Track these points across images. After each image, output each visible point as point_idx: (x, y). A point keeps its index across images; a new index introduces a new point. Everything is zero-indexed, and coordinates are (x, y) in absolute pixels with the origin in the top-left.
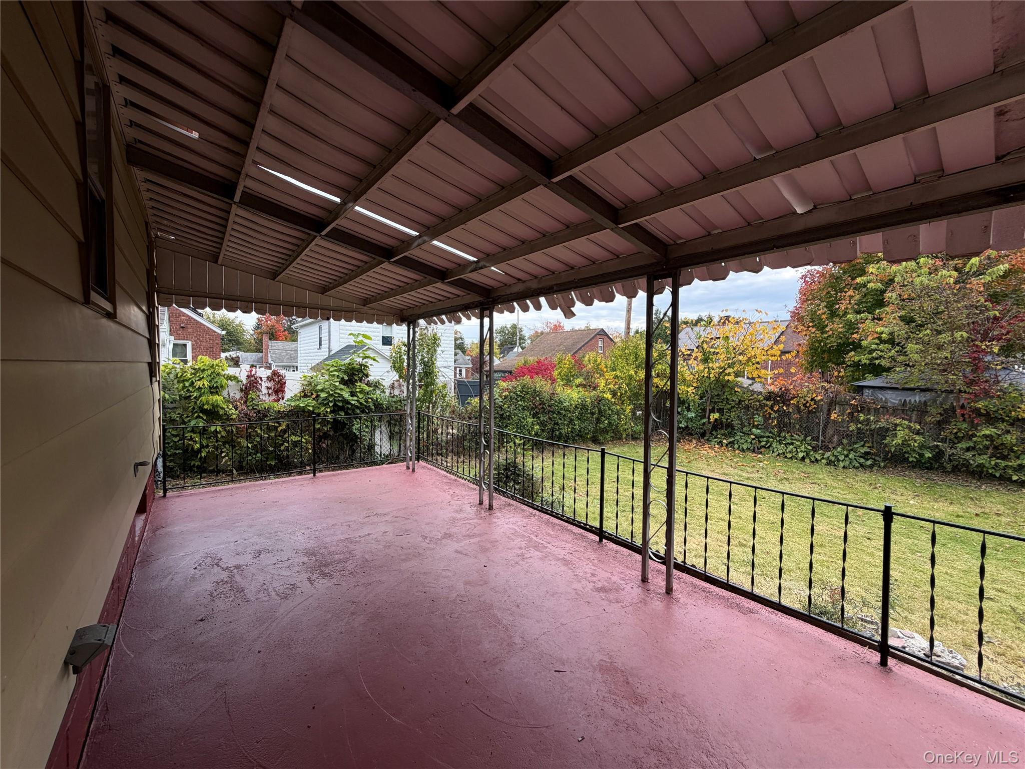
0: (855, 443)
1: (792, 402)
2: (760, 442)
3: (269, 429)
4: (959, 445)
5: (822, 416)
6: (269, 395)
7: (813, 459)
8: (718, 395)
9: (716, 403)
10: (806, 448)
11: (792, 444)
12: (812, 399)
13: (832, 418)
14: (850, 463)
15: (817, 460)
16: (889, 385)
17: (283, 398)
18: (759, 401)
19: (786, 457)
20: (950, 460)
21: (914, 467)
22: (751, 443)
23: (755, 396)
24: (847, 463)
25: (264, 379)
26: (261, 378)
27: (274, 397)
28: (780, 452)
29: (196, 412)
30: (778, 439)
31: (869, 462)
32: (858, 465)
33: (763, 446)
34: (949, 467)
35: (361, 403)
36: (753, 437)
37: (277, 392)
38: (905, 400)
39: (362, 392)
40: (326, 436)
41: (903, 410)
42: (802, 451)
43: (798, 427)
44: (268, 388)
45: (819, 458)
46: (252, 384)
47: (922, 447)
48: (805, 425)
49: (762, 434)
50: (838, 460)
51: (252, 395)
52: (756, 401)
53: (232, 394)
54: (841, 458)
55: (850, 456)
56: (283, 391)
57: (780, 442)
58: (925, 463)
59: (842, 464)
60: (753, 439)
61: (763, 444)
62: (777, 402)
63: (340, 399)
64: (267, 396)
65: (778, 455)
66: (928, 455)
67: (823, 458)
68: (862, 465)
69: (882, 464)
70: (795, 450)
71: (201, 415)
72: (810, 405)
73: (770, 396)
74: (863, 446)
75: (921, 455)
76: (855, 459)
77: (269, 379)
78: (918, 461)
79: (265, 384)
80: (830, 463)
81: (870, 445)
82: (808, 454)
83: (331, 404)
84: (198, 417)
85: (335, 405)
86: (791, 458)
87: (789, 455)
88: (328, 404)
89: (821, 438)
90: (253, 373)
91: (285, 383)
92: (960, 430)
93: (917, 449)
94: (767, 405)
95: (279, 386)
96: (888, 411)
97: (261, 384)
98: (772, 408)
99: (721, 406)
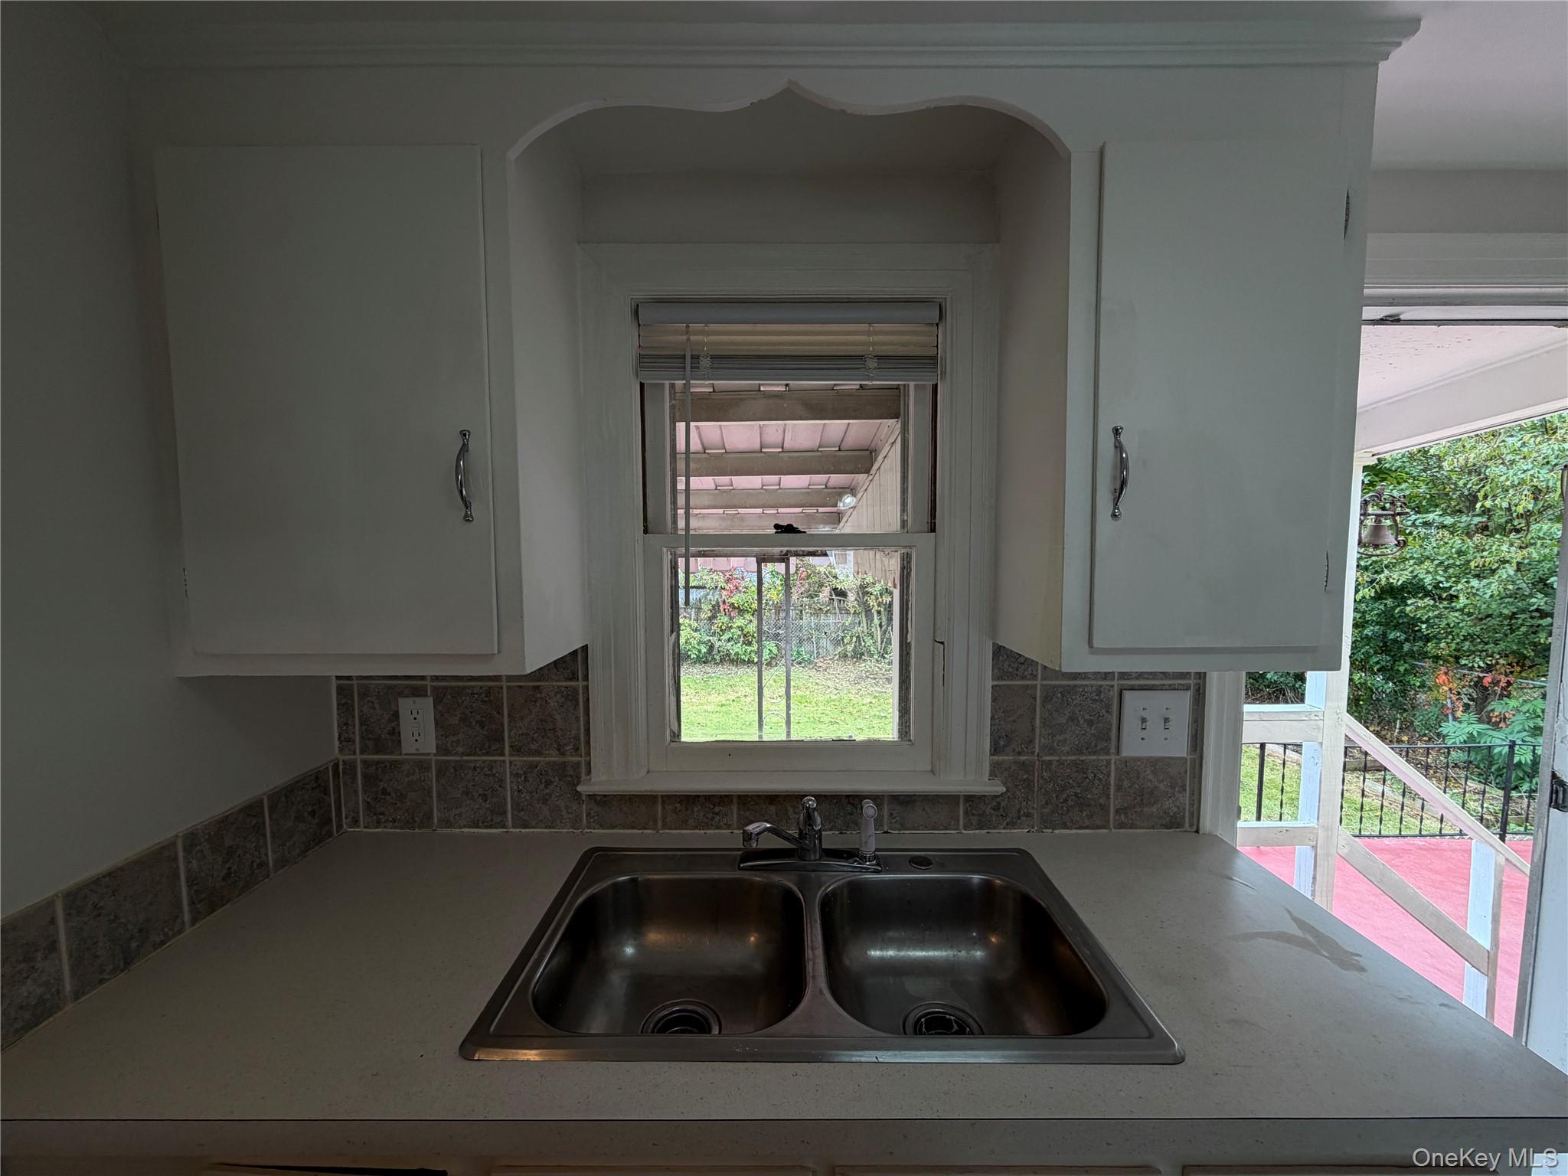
4: (723, 637)
20: (719, 652)
21: (695, 663)
34: (718, 658)
75: (699, 651)
78: (698, 657)
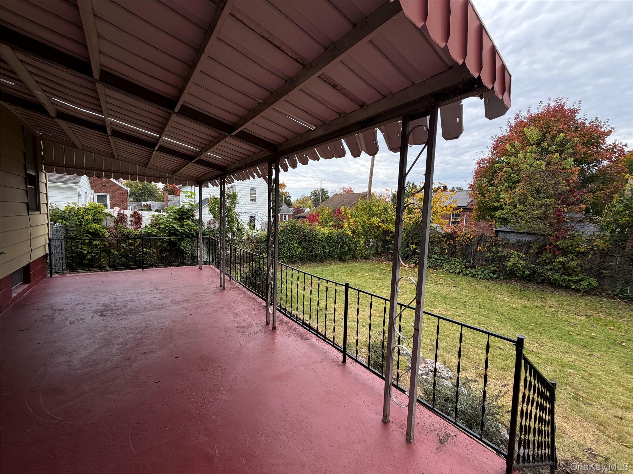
0: (490, 265)
1: (456, 239)
2: (437, 262)
3: (130, 244)
4: (546, 267)
5: (473, 248)
6: (132, 225)
7: (464, 273)
8: (416, 234)
9: (415, 238)
10: (461, 267)
11: (454, 264)
12: (468, 238)
13: (478, 249)
14: (485, 276)
15: (467, 274)
16: (510, 230)
17: (140, 227)
18: (440, 239)
19: (450, 272)
20: (540, 276)
21: (520, 280)
22: (432, 263)
23: (437, 235)
24: (482, 276)
25: (129, 216)
26: (126, 216)
27: (135, 226)
28: (447, 268)
29: (85, 233)
30: (447, 261)
31: (495, 276)
32: (489, 277)
33: (438, 265)
34: (539, 279)
35: (186, 232)
36: (433, 259)
37: (136, 224)
38: (520, 240)
39: (188, 225)
40: (165, 250)
41: (518, 246)
42: (458, 269)
43: (459, 254)
44: (131, 221)
45: (468, 273)
46: (121, 218)
47: (525, 267)
48: (463, 253)
49: (438, 258)
50: (478, 274)
51: (120, 225)
52: (438, 238)
53: (108, 224)
54: (480, 273)
55: (484, 272)
56: (141, 224)
57: (448, 263)
58: (526, 277)
59: (479, 277)
60: (433, 261)
61: (438, 263)
62: (448, 239)
63: (173, 229)
64: (131, 226)
65: (446, 270)
66: (527, 272)
67: (470, 273)
68: (491, 277)
69: (502, 277)
70: (455, 267)
71: (88, 235)
72: (467, 241)
73: (446, 235)
74: (494, 266)
75: (524, 272)
76: (488, 274)
77: (132, 216)
78: (522, 276)
79: (129, 219)
80: (473, 276)
81: (498, 265)
82: (462, 271)
83: (167, 232)
84: (86, 236)
85: (169, 232)
86: (452, 272)
87: (451, 271)
88: (165, 231)
89: (472, 261)
90: (121, 212)
91: (141, 219)
92: (547, 258)
93: (521, 269)
94: (443, 241)
95: (138, 220)
96: (510, 246)
97: (127, 219)
98: (446, 242)
99: (417, 240)
